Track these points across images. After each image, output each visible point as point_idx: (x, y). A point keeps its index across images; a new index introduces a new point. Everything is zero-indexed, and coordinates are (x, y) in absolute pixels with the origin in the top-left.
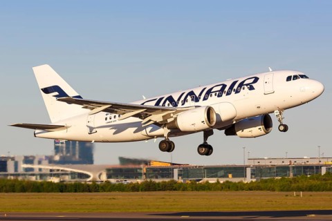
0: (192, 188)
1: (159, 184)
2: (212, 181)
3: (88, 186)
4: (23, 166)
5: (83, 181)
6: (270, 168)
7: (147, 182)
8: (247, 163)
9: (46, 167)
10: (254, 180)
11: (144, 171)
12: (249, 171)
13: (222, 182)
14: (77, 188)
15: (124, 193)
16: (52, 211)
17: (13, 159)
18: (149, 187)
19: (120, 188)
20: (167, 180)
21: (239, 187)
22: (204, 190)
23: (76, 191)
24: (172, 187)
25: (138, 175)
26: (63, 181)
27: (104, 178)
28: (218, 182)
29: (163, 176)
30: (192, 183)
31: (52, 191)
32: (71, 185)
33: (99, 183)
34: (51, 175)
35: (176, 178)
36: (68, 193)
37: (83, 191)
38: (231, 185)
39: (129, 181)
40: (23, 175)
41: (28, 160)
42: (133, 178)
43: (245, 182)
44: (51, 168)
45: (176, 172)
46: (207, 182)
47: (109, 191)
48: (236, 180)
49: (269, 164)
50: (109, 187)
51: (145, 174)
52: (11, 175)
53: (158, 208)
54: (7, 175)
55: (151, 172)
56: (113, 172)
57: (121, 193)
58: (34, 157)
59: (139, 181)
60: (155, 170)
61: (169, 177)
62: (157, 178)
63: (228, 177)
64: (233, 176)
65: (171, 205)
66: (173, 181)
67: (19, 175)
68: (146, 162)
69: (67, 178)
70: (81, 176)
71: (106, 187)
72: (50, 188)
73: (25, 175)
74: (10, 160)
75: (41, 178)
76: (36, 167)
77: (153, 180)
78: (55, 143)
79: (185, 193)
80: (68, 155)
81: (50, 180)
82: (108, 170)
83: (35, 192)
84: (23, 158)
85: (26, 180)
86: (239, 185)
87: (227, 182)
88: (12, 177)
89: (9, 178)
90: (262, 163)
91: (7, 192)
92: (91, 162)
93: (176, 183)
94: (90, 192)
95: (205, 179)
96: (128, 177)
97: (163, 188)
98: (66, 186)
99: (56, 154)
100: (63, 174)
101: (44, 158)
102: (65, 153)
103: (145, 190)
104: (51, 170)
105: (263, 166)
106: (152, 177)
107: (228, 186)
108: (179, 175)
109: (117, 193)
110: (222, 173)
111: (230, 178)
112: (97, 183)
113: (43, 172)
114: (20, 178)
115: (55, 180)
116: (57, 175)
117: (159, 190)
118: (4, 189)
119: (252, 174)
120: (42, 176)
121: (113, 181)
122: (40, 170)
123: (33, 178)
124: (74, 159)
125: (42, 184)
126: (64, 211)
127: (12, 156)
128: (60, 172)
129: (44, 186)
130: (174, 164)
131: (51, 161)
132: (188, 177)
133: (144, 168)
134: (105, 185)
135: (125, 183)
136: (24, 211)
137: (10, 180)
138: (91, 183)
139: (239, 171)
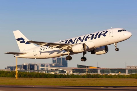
0: (105, 77)
1: (92, 75)
2: (113, 74)
3: (65, 75)
4: (40, 68)
5: (63, 74)
6: (135, 70)
7: (88, 74)
8: (126, 68)
9: (49, 68)
10: (129, 74)
11: (87, 70)
12: (127, 71)
13: (116, 75)
14: (61, 76)
15: (79, 79)
16: (51, 85)
17: (37, 65)
18: (89, 76)
19: (77, 77)
20: (96, 74)
21: (123, 77)
22: (110, 78)
23: (61, 77)
24: (98, 76)
25: (84, 72)
26: (56, 74)
27: (71, 72)
28: (115, 75)
29: (94, 72)
30: (105, 75)
31: (52, 77)
32: (59, 75)
33: (70, 75)
34: (51, 71)
35: (99, 73)
36: (58, 78)
37: (63, 78)
38: (120, 76)
39: (81, 74)
40: (40, 71)
41: (43, 65)
42: (82, 73)
43: (126, 75)
44: (51, 68)
45: (99, 71)
46: (111, 75)
47: (74, 77)
48: (122, 74)
49: (135, 68)
50: (73, 76)
51: (87, 71)
52: (36, 71)
53: (92, 84)
54: (34, 71)
55: (90, 71)
56: (75, 70)
57: (78, 78)
58: (45, 64)
59: (85, 74)
60: (91, 70)
61: (96, 73)
62: (92, 73)
63: (119, 73)
64: (121, 73)
65: (97, 83)
66: (98, 74)
67: (39, 71)
68: (88, 67)
69: (57, 72)
70: (63, 71)
71: (72, 76)
72: (51, 76)
73: (41, 71)
74: (35, 65)
75: (47, 72)
76: (45, 68)
77: (91, 74)
78: (53, 59)
79: (102, 79)
80: (58, 64)
81: (51, 73)
82: (73, 70)
83: (45, 78)
84: (41, 65)
85: (42, 73)
86: (123, 76)
87: (119, 75)
88: (36, 72)
89: (35, 72)
90: (132, 68)
91: (34, 77)
92: (67, 66)
93: (99, 75)
94: (66, 78)
95: (110, 74)
96: (81, 72)
97: (94, 77)
98: (57, 75)
99: (53, 63)
100: (56, 71)
101: (49, 64)
102: (56, 63)
103: (87, 78)
104: (51, 69)
105: (132, 69)
106: (90, 73)
107: (119, 76)
108: (100, 72)
109: (76, 78)
110: (116, 71)
111: (120, 73)
112: (69, 75)
113: (48, 70)
114: (39, 72)
115: (53, 73)
116: (53, 71)
117: (93, 78)
118: (33, 76)
119: (128, 72)
120: (48, 71)
121: (75, 74)
122: (47, 69)
123: (44, 72)
124: (60, 65)
125: (48, 75)
126: (56, 85)
127: (36, 64)
128: (54, 70)
129: (49, 75)
130: (98, 68)
131: (51, 66)
132: (104, 73)
133: (87, 69)
134: (72, 75)
135: (79, 75)
136: (40, 85)
137: (35, 73)
138: (66, 74)
139: (123, 71)
